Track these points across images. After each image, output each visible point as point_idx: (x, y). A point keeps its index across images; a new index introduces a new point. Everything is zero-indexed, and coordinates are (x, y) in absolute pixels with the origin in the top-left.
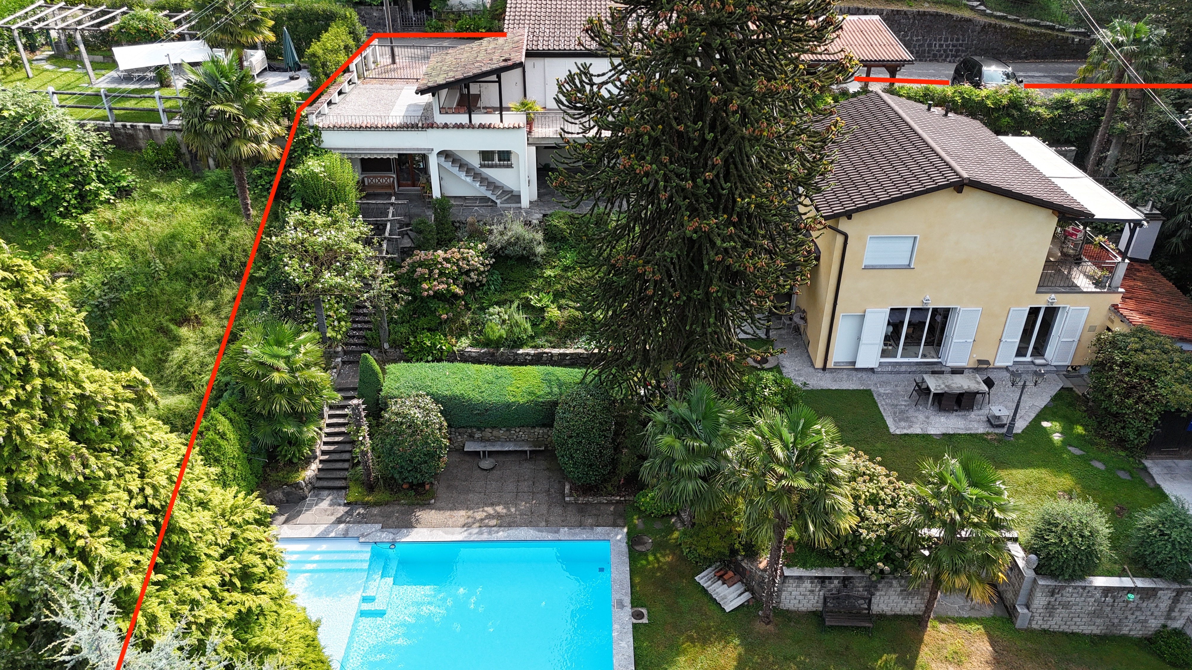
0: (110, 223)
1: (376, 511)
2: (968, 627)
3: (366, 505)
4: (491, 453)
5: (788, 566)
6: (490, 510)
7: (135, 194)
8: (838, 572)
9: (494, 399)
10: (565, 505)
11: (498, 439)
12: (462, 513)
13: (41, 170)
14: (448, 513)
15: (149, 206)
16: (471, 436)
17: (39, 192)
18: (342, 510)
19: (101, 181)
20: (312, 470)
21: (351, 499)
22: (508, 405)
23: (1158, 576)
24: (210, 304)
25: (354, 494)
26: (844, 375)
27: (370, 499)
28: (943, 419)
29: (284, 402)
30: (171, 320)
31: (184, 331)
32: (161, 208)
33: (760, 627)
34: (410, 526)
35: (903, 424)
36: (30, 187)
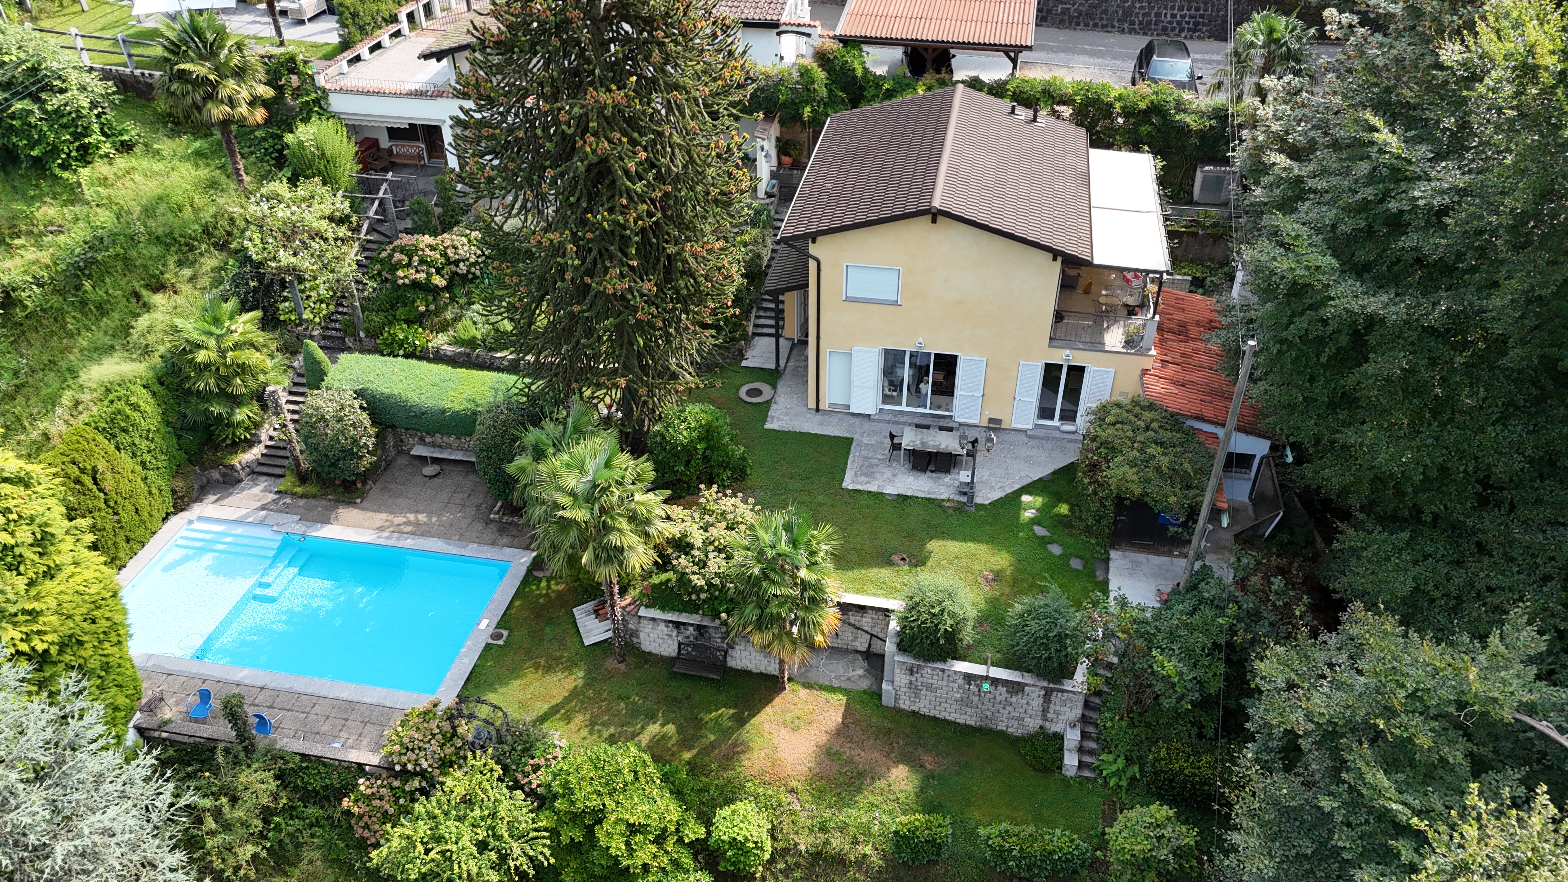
0: (106, 179)
1: (302, 502)
2: (830, 696)
3: (294, 495)
4: (436, 461)
5: (647, 607)
6: (411, 517)
7: (138, 150)
8: (694, 619)
9: (430, 403)
10: (488, 522)
11: (449, 446)
12: (384, 516)
13: (41, 119)
14: (370, 514)
15: (146, 163)
16: (422, 440)
17: (38, 142)
18: (272, 497)
19: (104, 133)
20: (255, 453)
21: (282, 488)
22: (444, 411)
23: (1029, 671)
24: (187, 272)
25: (288, 482)
26: (835, 419)
27: (299, 490)
28: (911, 479)
29: (212, 381)
30: (147, 286)
31: (158, 299)
32: (158, 166)
33: (611, 663)
34: (327, 521)
35: (863, 479)
36: (29, 137)
